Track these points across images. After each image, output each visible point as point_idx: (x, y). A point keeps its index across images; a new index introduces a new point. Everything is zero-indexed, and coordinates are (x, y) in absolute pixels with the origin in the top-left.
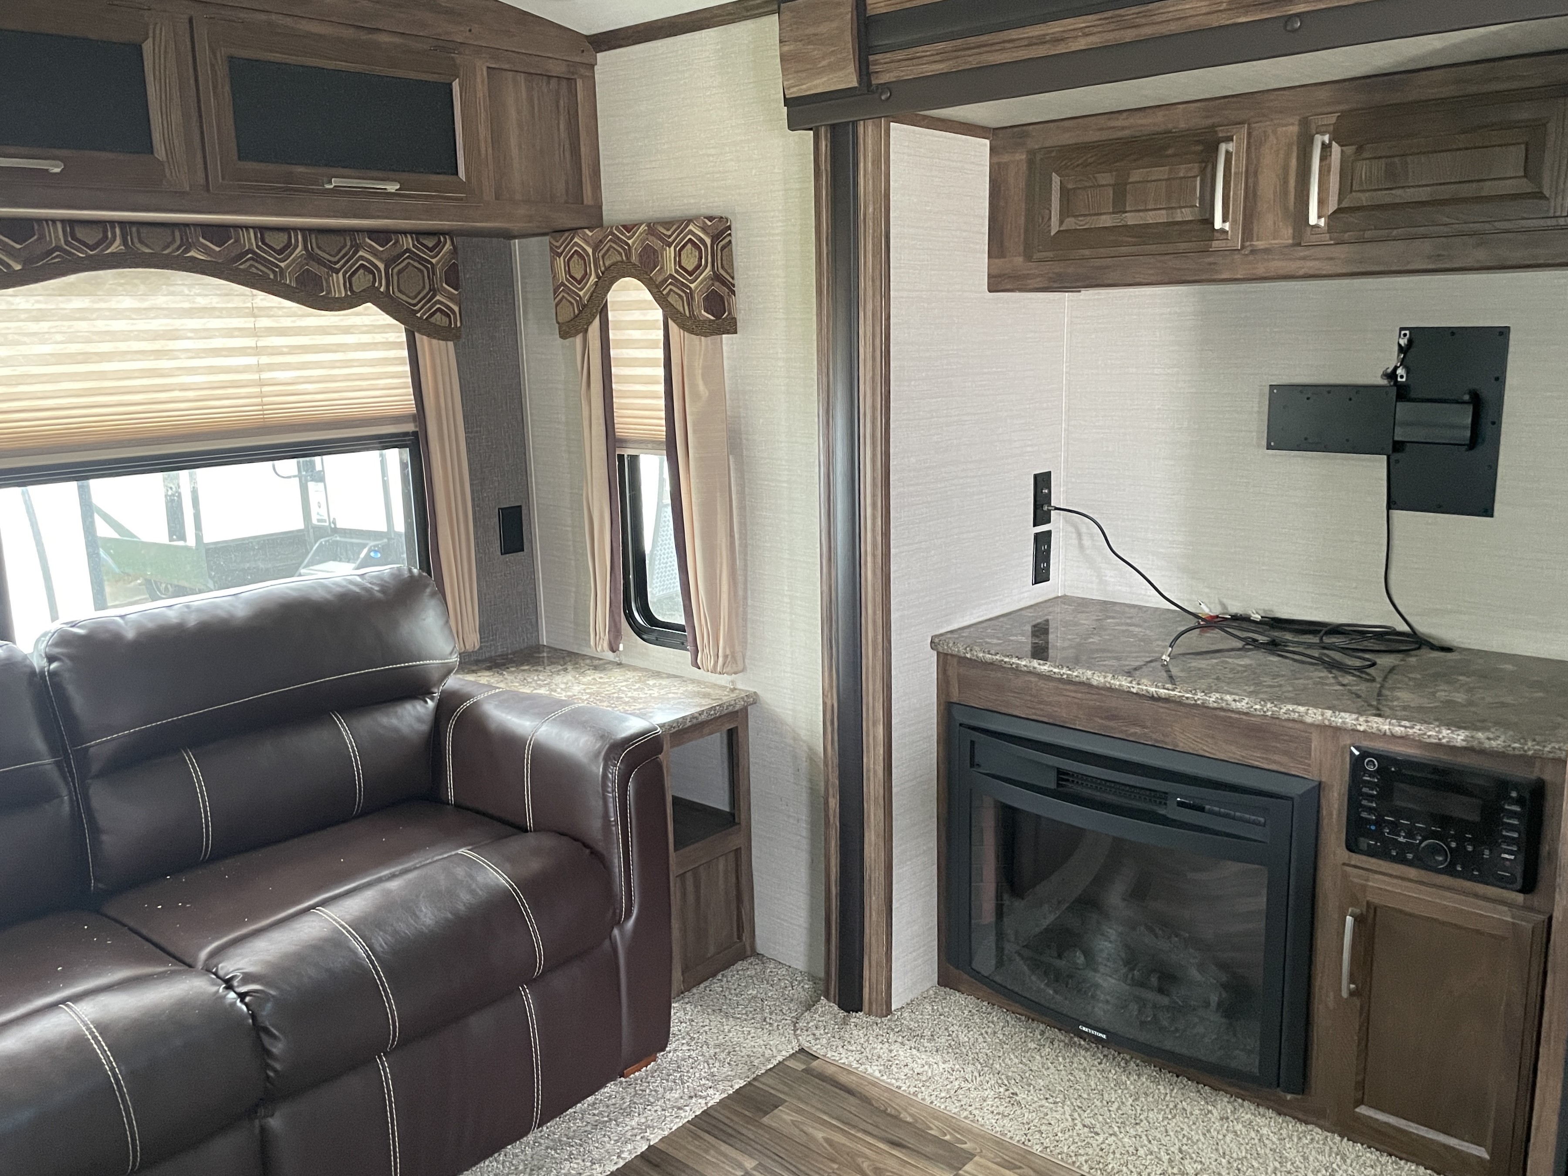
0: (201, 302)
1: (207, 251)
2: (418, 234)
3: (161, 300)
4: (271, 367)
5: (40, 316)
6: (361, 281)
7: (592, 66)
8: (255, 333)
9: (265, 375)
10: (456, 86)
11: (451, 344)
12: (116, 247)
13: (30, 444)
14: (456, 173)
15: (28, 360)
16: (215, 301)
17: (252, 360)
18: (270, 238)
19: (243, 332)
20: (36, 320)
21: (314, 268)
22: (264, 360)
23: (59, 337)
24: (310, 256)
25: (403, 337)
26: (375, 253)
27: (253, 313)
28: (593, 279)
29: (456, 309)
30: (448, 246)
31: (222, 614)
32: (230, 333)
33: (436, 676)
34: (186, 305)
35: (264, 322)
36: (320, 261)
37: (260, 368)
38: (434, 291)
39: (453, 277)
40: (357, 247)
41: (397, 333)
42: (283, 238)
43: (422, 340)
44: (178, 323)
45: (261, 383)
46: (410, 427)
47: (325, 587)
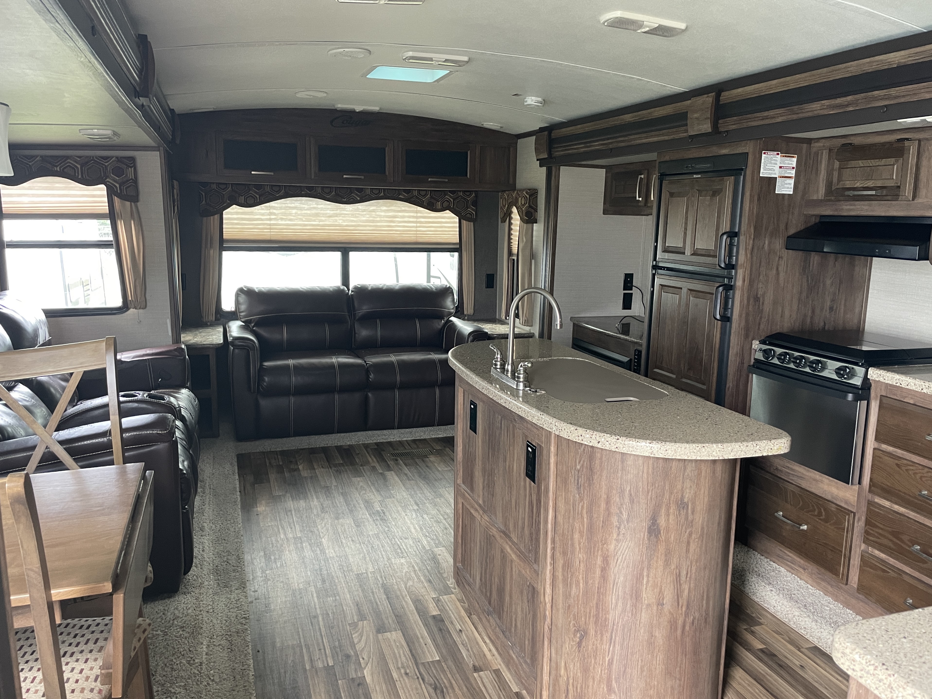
0: (403, 208)
1: (404, 196)
2: (464, 192)
3: (393, 208)
4: (420, 227)
5: (364, 211)
6: (446, 204)
7: (516, 143)
8: (417, 217)
9: (418, 229)
10: (469, 152)
11: (472, 223)
12: (382, 194)
13: (358, 241)
14: (467, 176)
15: (361, 221)
16: (407, 209)
17: (415, 225)
18: (421, 192)
19: (413, 217)
20: (363, 212)
21: (433, 201)
22: (418, 225)
23: (368, 216)
24: (431, 197)
25: (458, 220)
26: (451, 197)
27: (417, 212)
28: (507, 206)
29: (474, 213)
30: (474, 195)
31: (392, 287)
32: (409, 217)
33: (446, 314)
34: (399, 209)
35: (419, 215)
36: (434, 199)
37: (417, 227)
38: (467, 208)
39: (475, 203)
40: (445, 195)
41: (457, 219)
42: (425, 192)
43: (464, 222)
44: (397, 214)
45: (417, 231)
46: (458, 246)
47: (421, 286)
